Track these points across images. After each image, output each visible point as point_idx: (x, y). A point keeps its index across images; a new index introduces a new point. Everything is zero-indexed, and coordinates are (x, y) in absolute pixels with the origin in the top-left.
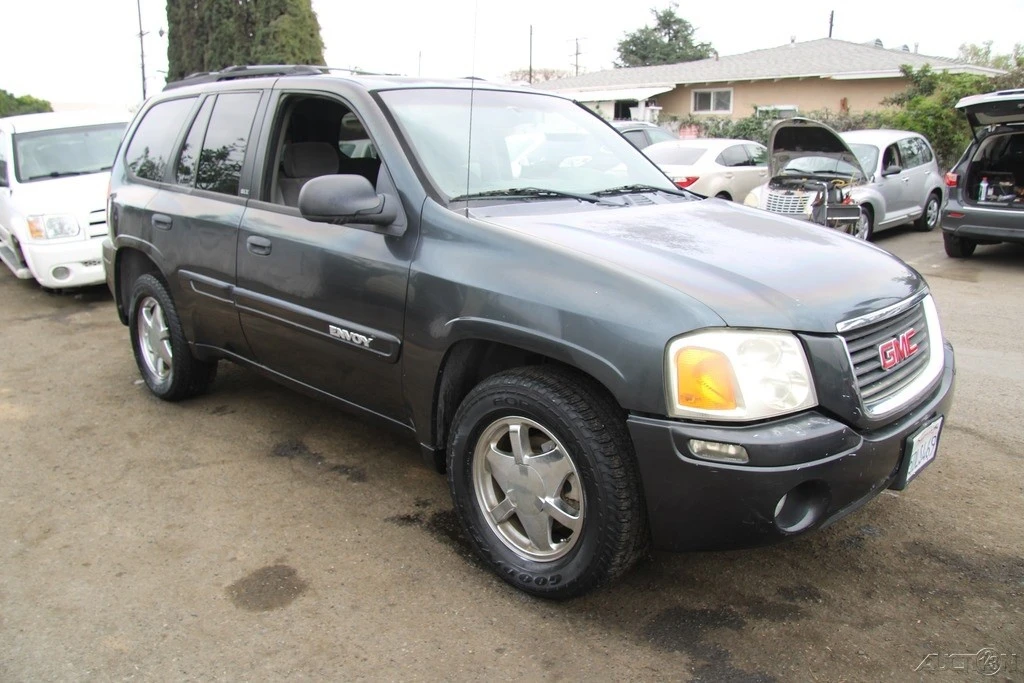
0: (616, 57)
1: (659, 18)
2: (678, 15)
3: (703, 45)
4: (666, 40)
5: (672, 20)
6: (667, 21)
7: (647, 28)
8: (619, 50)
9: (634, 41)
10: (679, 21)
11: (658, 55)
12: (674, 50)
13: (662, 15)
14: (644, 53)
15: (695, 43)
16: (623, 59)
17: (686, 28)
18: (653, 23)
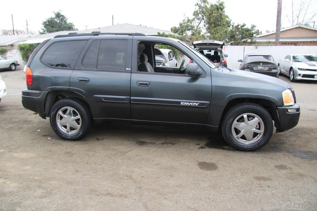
0: (42, 26)
1: (56, 14)
2: (62, 14)
3: (70, 23)
4: (58, 21)
5: (60, 15)
6: (58, 15)
7: (52, 17)
8: (43, 24)
9: (48, 21)
10: (62, 16)
11: (57, 26)
12: (62, 25)
13: (56, 13)
14: (53, 25)
15: (68, 23)
16: (45, 28)
17: (65, 18)
18: (54, 16)
